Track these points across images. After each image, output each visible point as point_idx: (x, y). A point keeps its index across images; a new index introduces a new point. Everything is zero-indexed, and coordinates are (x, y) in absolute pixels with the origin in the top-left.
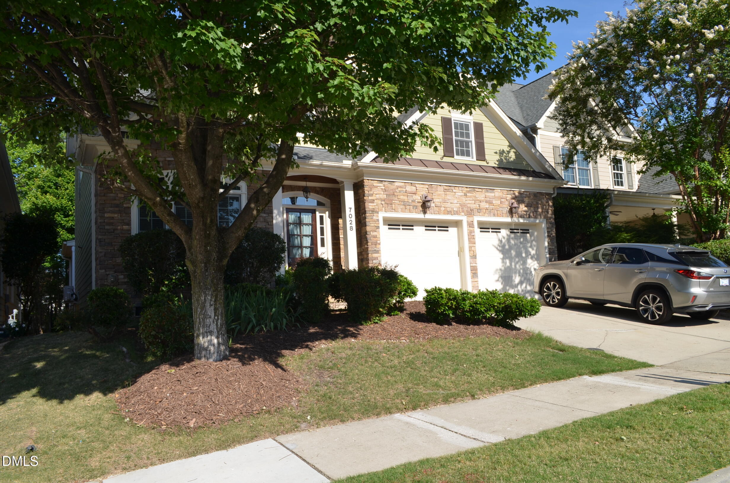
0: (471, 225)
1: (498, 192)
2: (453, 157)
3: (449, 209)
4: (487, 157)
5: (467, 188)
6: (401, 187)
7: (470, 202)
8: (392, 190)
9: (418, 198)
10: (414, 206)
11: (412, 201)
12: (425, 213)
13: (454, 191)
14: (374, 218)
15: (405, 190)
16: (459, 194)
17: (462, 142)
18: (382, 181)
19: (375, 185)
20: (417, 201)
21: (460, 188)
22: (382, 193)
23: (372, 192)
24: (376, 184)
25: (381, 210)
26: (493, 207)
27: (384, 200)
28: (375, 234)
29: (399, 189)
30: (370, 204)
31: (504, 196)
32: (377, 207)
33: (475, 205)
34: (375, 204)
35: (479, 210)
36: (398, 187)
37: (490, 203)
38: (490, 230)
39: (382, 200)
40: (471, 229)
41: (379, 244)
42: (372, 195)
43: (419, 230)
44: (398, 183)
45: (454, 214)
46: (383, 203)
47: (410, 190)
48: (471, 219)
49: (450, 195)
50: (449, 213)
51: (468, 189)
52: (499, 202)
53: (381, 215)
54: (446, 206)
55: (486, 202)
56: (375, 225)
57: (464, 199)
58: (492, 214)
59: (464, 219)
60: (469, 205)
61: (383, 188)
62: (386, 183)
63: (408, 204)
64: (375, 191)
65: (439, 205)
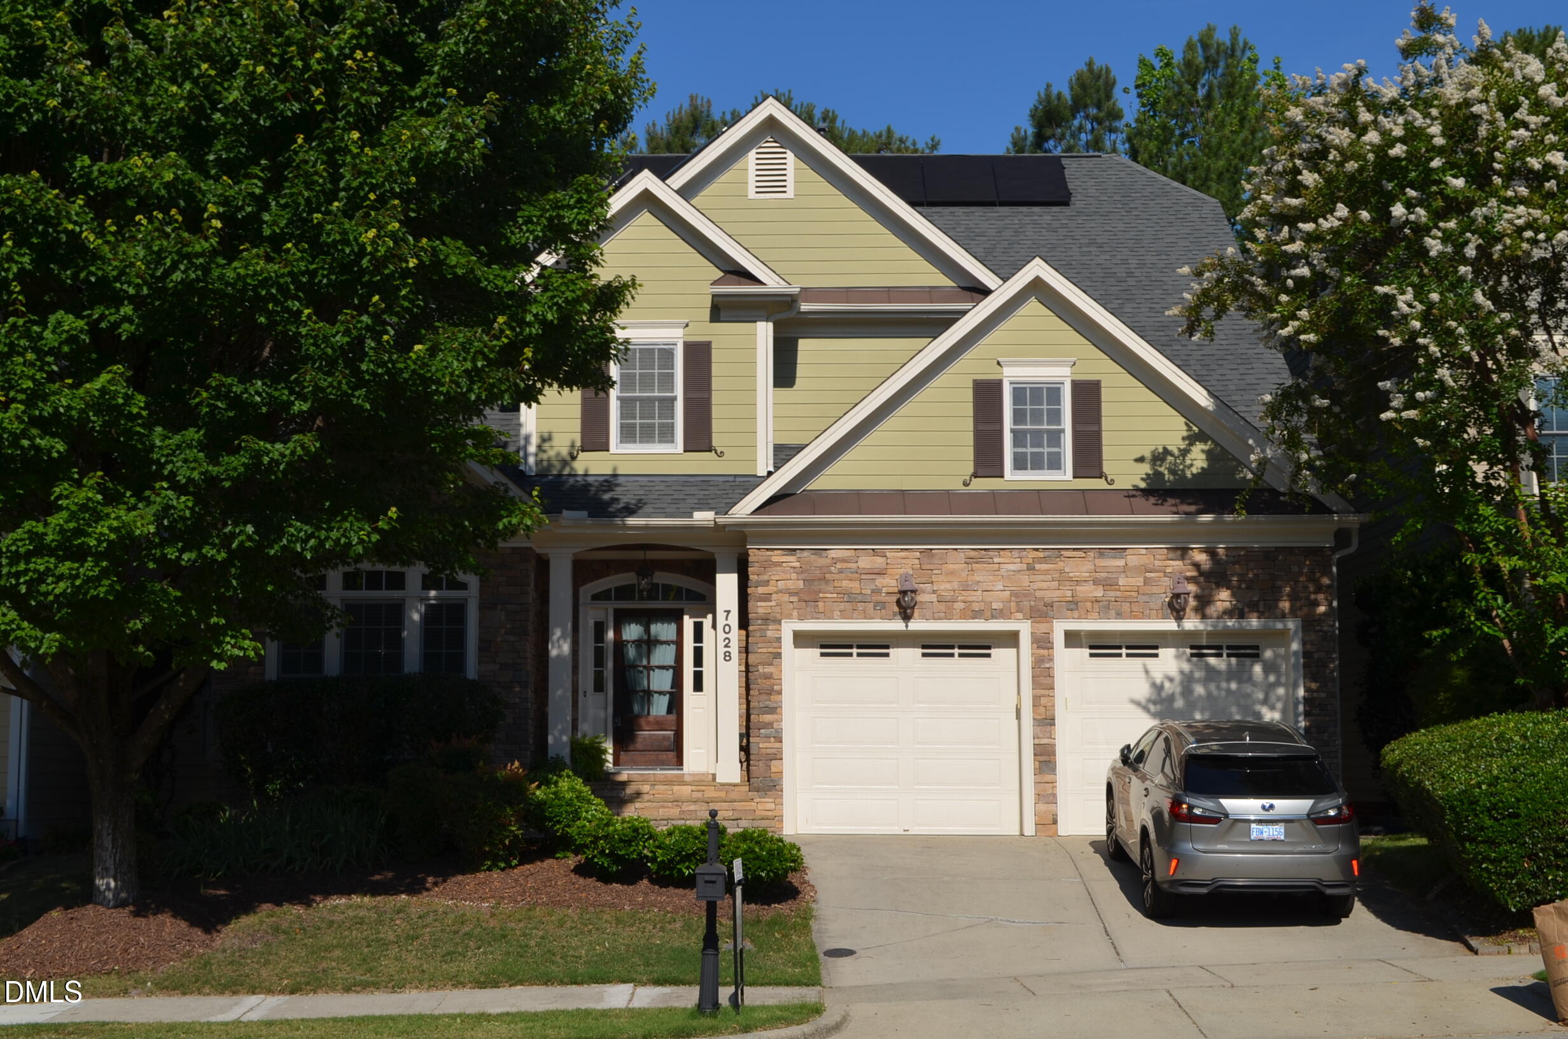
0: (1043, 642)
1: (1138, 554)
2: (1002, 477)
3: (976, 606)
4: (1107, 468)
5: (1037, 550)
6: (844, 560)
7: (1045, 585)
8: (821, 568)
9: (890, 583)
10: (877, 603)
11: (873, 591)
12: (907, 617)
13: (996, 560)
14: (769, 634)
15: (854, 566)
16: (1012, 567)
17: (1037, 434)
18: (795, 550)
19: (775, 559)
20: (884, 590)
21: (1015, 554)
22: (794, 576)
23: (766, 577)
24: (776, 557)
25: (789, 617)
26: (1118, 594)
27: (796, 594)
28: (768, 669)
29: (839, 566)
30: (759, 604)
31: (1157, 563)
32: (778, 609)
33: (1058, 593)
34: (773, 603)
35: (1073, 606)
36: (835, 561)
37: (1109, 584)
38: (1124, 651)
39: (791, 594)
40: (1042, 652)
41: (780, 693)
42: (766, 583)
43: (906, 657)
44: (837, 551)
45: (993, 617)
46: (794, 599)
47: (868, 566)
48: (1043, 628)
49: (981, 575)
50: (976, 615)
51: (1041, 555)
52: (1139, 581)
53: (788, 629)
54: (970, 599)
55: (1096, 582)
56: (770, 650)
57: (1025, 580)
58: (1113, 613)
59: (1025, 629)
60: (1038, 594)
61: (797, 564)
62: (806, 554)
63: (860, 598)
64: (774, 574)
65: (948, 598)
